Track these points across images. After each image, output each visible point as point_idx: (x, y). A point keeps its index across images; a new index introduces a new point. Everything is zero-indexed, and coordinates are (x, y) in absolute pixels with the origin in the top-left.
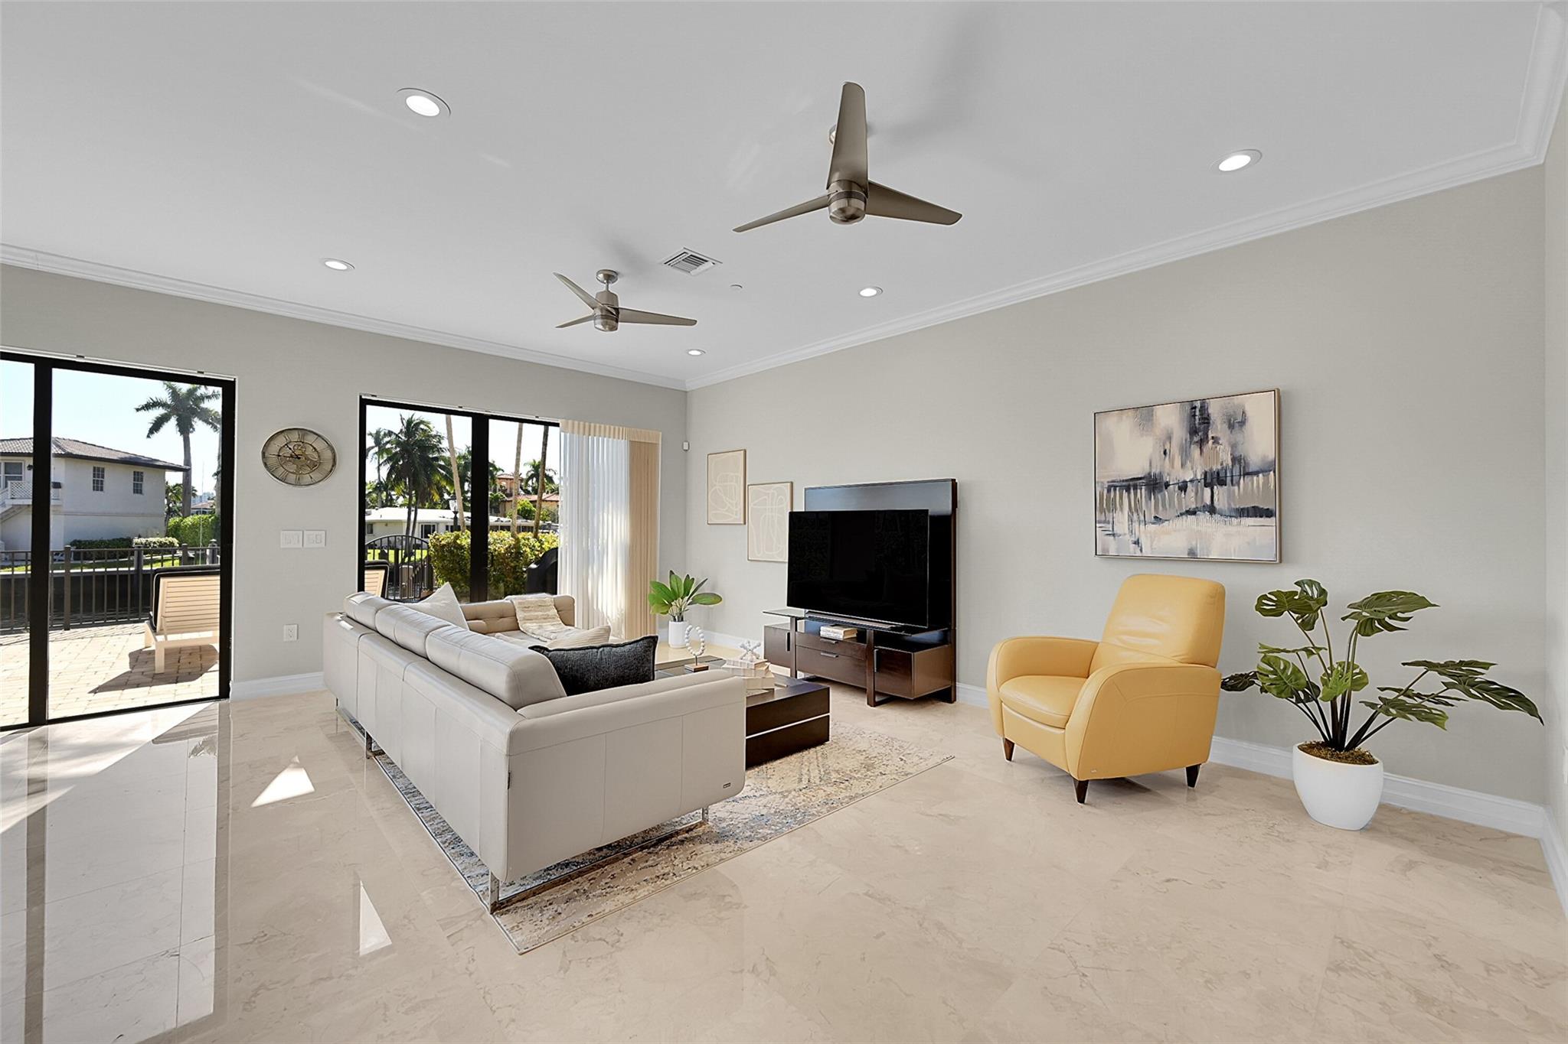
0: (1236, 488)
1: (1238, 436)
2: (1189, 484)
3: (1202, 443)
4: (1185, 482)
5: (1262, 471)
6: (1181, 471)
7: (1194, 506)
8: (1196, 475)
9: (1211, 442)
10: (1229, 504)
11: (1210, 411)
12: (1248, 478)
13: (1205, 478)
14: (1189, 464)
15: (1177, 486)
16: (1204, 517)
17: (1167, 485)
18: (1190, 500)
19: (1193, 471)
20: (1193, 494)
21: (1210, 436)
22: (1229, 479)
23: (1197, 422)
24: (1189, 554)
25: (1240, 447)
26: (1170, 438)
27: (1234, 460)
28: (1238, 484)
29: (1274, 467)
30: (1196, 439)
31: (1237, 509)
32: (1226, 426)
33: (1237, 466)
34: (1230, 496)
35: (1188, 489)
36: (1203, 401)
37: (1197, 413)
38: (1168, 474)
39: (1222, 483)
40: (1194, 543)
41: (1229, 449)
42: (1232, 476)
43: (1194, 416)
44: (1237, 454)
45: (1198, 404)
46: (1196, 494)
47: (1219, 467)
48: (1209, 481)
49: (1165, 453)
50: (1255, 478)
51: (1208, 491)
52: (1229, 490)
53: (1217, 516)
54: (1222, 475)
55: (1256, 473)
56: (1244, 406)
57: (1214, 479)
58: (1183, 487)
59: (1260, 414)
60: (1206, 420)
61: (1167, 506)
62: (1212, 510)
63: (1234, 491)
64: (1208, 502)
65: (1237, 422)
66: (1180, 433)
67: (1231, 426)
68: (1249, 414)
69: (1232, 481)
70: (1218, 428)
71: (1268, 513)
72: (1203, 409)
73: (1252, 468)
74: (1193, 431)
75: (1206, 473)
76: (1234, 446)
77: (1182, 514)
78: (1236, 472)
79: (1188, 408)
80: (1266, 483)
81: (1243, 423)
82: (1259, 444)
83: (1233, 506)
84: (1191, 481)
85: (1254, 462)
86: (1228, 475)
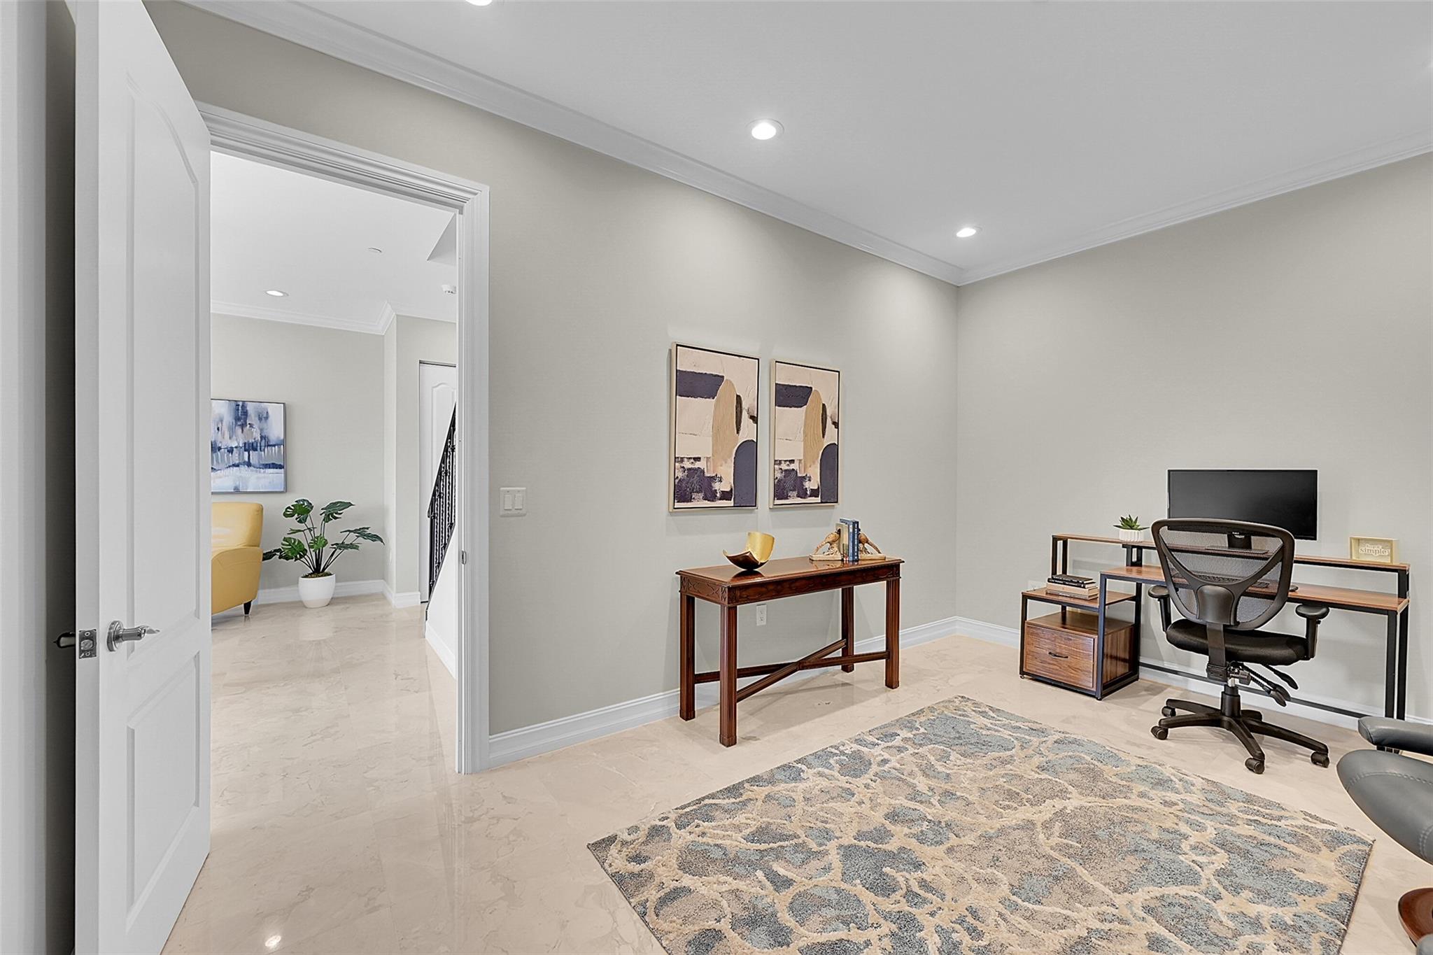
0: (263, 453)
1: (265, 426)
2: (235, 449)
3: (243, 426)
4: (232, 448)
5: (278, 445)
6: (229, 441)
7: (237, 462)
8: (239, 444)
9: (248, 426)
10: (259, 462)
11: (248, 408)
12: (269, 448)
13: (245, 446)
14: (234, 437)
15: (226, 450)
16: (244, 468)
17: (220, 449)
18: (235, 458)
19: (238, 440)
20: (237, 455)
21: (248, 423)
22: (259, 448)
23: (240, 414)
24: (234, 489)
25: (265, 431)
26: (222, 421)
27: (261, 437)
28: (264, 450)
29: (283, 443)
30: (239, 423)
31: (263, 465)
32: (257, 419)
33: (263, 441)
34: (260, 456)
35: (234, 452)
36: (244, 402)
37: (240, 408)
38: (221, 442)
39: (255, 450)
40: (238, 483)
41: (259, 431)
42: (261, 446)
43: (238, 410)
44: (263, 435)
45: (241, 404)
46: (239, 455)
47: (253, 441)
48: (247, 448)
49: (218, 429)
50: (273, 448)
51: (246, 454)
52: (259, 453)
53: (252, 468)
54: (255, 445)
55: (274, 446)
56: (267, 409)
57: (250, 447)
58: (231, 451)
59: (276, 413)
60: (245, 413)
61: (220, 461)
62: (249, 464)
63: (262, 455)
64: (247, 460)
65: (263, 417)
66: (228, 419)
67: (260, 419)
68: (270, 413)
69: (260, 449)
70: (252, 418)
71: (281, 467)
72: (243, 406)
73: (271, 444)
74: (237, 419)
75: (245, 444)
76: (261, 430)
77: (230, 466)
78: (263, 444)
79: (234, 404)
80: (279, 451)
81: (267, 418)
82: (275, 430)
83: (261, 463)
84: (236, 447)
85: (273, 439)
86: (259, 445)
